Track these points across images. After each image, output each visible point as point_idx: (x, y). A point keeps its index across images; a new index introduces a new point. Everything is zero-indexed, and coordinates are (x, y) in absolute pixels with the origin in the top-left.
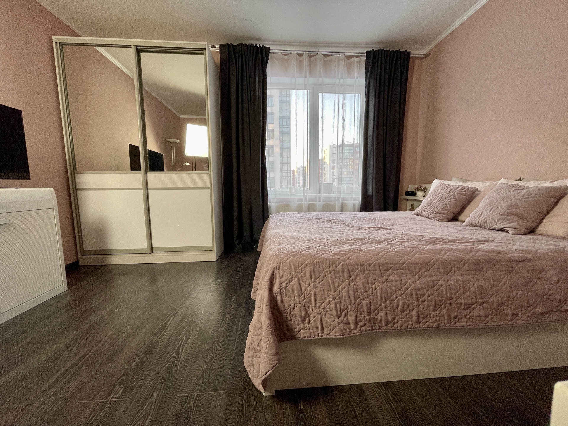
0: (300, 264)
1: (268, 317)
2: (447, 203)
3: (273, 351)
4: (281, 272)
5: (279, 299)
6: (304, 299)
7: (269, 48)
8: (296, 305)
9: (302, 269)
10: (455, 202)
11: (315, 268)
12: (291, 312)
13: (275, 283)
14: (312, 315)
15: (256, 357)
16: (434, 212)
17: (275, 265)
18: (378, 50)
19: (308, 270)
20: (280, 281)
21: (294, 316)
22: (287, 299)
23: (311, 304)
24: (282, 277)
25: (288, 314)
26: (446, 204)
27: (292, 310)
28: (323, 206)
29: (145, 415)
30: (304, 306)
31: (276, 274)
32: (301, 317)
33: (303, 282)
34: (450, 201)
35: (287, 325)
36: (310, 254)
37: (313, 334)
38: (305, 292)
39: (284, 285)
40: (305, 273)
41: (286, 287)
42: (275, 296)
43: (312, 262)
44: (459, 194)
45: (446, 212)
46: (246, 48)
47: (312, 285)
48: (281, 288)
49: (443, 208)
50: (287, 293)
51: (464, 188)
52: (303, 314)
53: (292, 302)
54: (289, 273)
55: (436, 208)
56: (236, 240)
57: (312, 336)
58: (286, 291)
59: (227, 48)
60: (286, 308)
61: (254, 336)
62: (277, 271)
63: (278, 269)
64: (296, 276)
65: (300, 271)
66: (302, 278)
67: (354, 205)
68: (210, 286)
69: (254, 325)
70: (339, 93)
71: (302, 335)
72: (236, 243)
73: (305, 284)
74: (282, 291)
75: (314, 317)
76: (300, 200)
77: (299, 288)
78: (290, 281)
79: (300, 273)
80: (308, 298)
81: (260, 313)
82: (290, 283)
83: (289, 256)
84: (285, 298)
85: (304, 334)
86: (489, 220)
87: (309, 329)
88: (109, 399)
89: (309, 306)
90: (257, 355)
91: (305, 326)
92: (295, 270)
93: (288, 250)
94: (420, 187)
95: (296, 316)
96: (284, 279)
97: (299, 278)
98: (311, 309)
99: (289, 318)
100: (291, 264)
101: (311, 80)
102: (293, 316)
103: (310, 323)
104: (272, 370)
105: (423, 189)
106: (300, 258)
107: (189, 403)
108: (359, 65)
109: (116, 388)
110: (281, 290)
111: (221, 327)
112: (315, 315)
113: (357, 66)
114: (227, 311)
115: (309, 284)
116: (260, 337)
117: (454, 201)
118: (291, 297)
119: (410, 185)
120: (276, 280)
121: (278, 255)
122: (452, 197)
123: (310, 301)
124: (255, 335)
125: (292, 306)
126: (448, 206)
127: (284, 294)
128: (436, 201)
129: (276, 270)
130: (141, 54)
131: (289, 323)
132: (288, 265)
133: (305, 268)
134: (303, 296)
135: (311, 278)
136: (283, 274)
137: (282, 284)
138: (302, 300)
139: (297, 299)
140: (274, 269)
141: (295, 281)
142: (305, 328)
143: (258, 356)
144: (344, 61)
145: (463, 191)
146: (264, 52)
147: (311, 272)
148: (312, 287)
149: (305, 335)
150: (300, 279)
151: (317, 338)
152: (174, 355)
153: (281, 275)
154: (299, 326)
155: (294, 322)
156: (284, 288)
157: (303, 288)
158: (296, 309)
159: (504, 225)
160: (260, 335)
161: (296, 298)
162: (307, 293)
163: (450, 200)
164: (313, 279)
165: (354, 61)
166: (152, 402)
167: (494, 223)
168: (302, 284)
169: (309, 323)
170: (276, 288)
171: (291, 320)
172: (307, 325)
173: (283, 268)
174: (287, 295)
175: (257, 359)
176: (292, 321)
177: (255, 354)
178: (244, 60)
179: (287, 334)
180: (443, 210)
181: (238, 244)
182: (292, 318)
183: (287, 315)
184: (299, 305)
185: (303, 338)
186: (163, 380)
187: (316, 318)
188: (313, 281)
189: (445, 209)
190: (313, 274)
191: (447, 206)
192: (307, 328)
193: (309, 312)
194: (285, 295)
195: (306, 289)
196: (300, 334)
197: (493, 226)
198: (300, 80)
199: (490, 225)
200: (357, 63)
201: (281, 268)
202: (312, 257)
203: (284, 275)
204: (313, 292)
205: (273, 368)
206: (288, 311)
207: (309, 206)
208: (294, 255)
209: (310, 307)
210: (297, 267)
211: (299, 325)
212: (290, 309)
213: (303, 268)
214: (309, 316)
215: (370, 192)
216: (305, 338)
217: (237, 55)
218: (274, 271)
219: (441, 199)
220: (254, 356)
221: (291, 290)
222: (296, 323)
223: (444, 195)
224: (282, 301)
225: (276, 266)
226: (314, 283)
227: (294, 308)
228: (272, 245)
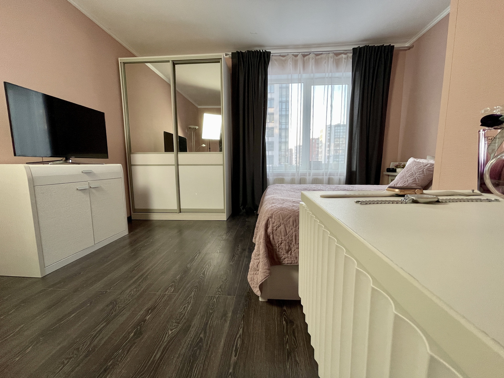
0: (286, 215)
1: (264, 246)
2: (416, 178)
3: (267, 267)
4: (273, 220)
5: (271, 236)
6: (288, 238)
7: (270, 53)
8: (282, 242)
9: (287, 218)
11: (296, 219)
12: (279, 246)
13: (269, 227)
14: (293, 249)
15: (256, 274)
17: (269, 216)
18: (364, 47)
19: (291, 220)
20: (272, 226)
21: (281, 249)
22: (277, 237)
23: (293, 242)
24: (274, 223)
25: (277, 247)
26: (415, 178)
27: (280, 245)
28: (313, 180)
29: (188, 302)
30: (288, 243)
31: (269, 221)
32: (286, 250)
33: (287, 227)
35: (276, 255)
36: (293, 209)
37: (293, 262)
38: (289, 234)
39: (275, 228)
40: (289, 222)
41: (276, 230)
42: (269, 235)
43: (294, 215)
44: (427, 171)
46: (252, 55)
47: (294, 229)
48: (273, 230)
49: (412, 182)
50: (277, 234)
51: (432, 165)
52: (287, 248)
53: (280, 240)
54: (278, 221)
55: (406, 182)
56: (241, 206)
57: (293, 263)
58: (276, 232)
59: (237, 55)
60: (276, 243)
61: (255, 261)
62: (270, 220)
63: (271, 218)
64: (283, 223)
65: (286, 220)
66: (287, 224)
67: (340, 179)
68: (223, 237)
69: (255, 253)
70: (328, 85)
71: (286, 261)
72: (241, 208)
73: (289, 228)
74: (273, 232)
75: (295, 250)
76: (293, 175)
77: (285, 231)
78: (279, 226)
79: (286, 221)
80: (291, 238)
81: (259, 245)
82: (279, 227)
83: (279, 210)
84: (276, 236)
85: (287, 261)
87: (291, 258)
88: (166, 293)
89: (291, 243)
90: (256, 273)
91: (288, 256)
92: (283, 219)
93: (278, 207)
94: (399, 164)
95: (282, 249)
96: (275, 224)
97: (285, 225)
98: (292, 245)
99: (278, 250)
100: (280, 215)
101: (305, 76)
102: (280, 248)
103: (292, 254)
104: (266, 278)
105: (402, 167)
106: (286, 212)
107: (213, 300)
108: (346, 61)
109: (170, 288)
110: (272, 231)
111: (232, 262)
112: (295, 249)
113: (345, 61)
114: (235, 253)
115: (292, 229)
116: (258, 261)
117: (423, 176)
118: (279, 236)
119: (392, 163)
120: (270, 224)
121: (272, 210)
122: (421, 173)
123: (292, 240)
124: (256, 260)
125: (280, 242)
126: (417, 180)
127: (274, 234)
128: (407, 176)
129: (270, 219)
130: (176, 66)
131: (278, 253)
132: (278, 216)
133: (289, 218)
134: (287, 236)
135: (293, 225)
136: (274, 222)
137: (274, 228)
138: (287, 238)
139: (283, 238)
140: (269, 218)
141: (282, 226)
142: (288, 257)
143: (257, 274)
144: (333, 58)
145: (431, 167)
146: (266, 56)
147: (293, 221)
148: (294, 231)
149: (288, 262)
150: (286, 225)
151: (296, 264)
152: (202, 275)
153: (273, 222)
154: (284, 256)
155: (281, 253)
156: (275, 230)
157: (287, 231)
158: (282, 244)
160: (258, 259)
161: (282, 237)
162: (290, 234)
163: (419, 175)
164: (295, 225)
165: (342, 57)
166: (191, 297)
168: (287, 228)
169: (291, 254)
170: (269, 230)
171: (279, 251)
172: (289, 255)
173: (274, 217)
174: (277, 235)
175: (256, 275)
176: (280, 252)
177: (255, 272)
178: (250, 63)
179: (276, 260)
180: (412, 184)
181: (243, 209)
182: (280, 250)
183: (276, 248)
184: (284, 242)
185: (287, 264)
186: (196, 287)
187: (295, 251)
188: (294, 227)
190: (294, 222)
191: (416, 180)
192: (290, 257)
193: (291, 247)
194: (275, 234)
195: (289, 232)
196: (285, 261)
198: (295, 76)
200: (345, 59)
201: (273, 217)
202: (294, 211)
203: (275, 222)
204: (294, 234)
205: (266, 277)
206: (277, 245)
207: (300, 180)
208: (282, 210)
209: (292, 243)
210: (284, 217)
211: (284, 255)
212: (279, 244)
213: (288, 218)
214: (291, 250)
215: (354, 168)
216: (288, 264)
217: (245, 60)
218: (269, 219)
219: (412, 175)
220: (255, 274)
221: (279, 232)
222: (282, 253)
223: (414, 171)
224: (273, 238)
225: (270, 216)
226: (295, 228)
227: (281, 243)
228: (268, 204)
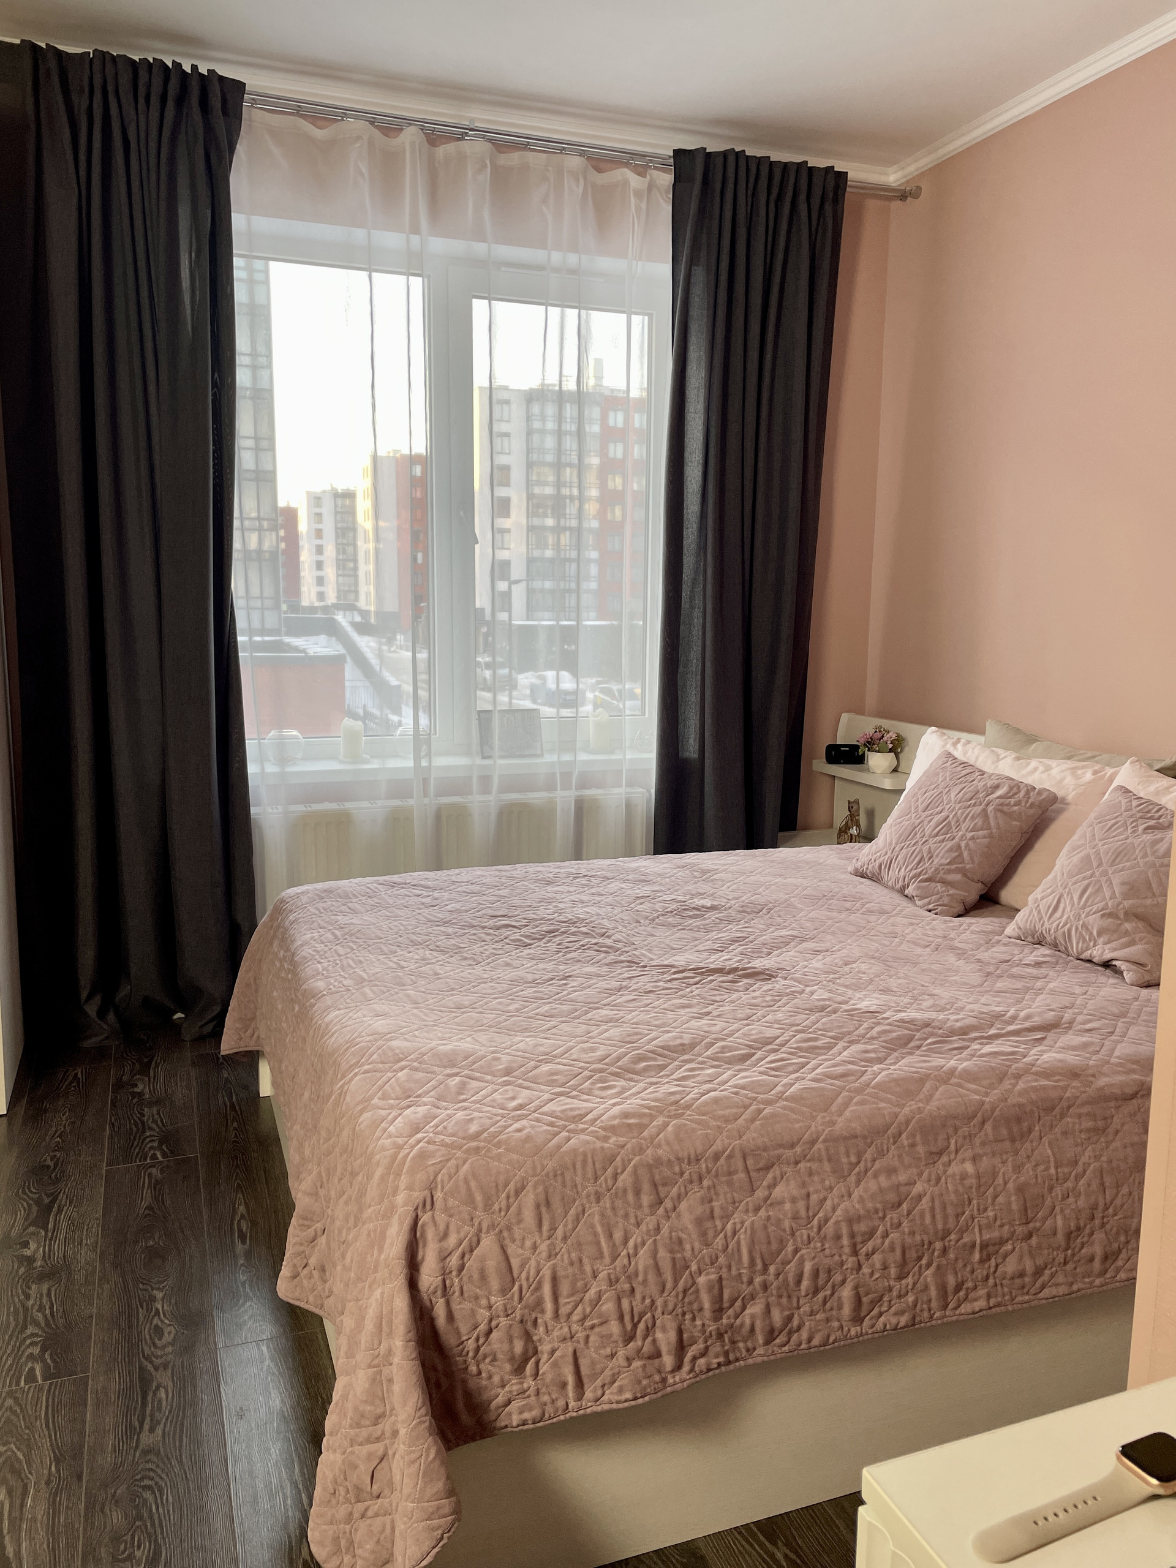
0: (502, 1178)
1: (414, 1378)
2: (963, 844)
3: (439, 1485)
4: (441, 1218)
5: (440, 1312)
6: (521, 1299)
7: (239, 87)
8: (494, 1323)
9: (508, 1197)
10: (986, 841)
11: (551, 1190)
12: (478, 1349)
13: (423, 1258)
14: (545, 1348)
15: (363, 1516)
16: (919, 874)
17: (418, 1195)
18: (725, 154)
19: (529, 1199)
20: (440, 1251)
21: (488, 1360)
22: (467, 1306)
23: (543, 1311)
24: (445, 1235)
25: (471, 1354)
26: (959, 847)
27: (481, 1341)
28: (500, 814)
30: (522, 1321)
31: (423, 1226)
32: (512, 1359)
33: (514, 1241)
34: (973, 838)
35: (468, 1394)
36: (528, 1138)
37: (549, 1409)
38: (524, 1275)
39: (454, 1261)
40: (519, 1212)
41: (462, 1268)
42: (428, 1304)
43: (539, 1171)
44: (999, 815)
45: (958, 877)
46: (125, 79)
47: (543, 1247)
48: (445, 1273)
49: (948, 864)
50: (465, 1288)
51: (1015, 790)
52: (519, 1347)
53: (483, 1314)
54: (467, 1217)
55: (926, 860)
57: (547, 1416)
58: (461, 1280)
59: (27, 63)
60: (464, 1338)
61: (357, 1448)
62: (425, 1218)
63: (428, 1206)
64: (492, 1226)
65: (504, 1207)
66: (509, 1228)
69: (356, 1409)
70: (563, 307)
71: (515, 1416)
73: (522, 1246)
74: (448, 1282)
75: (553, 1352)
76: (399, 788)
77: (504, 1265)
78: (474, 1245)
79: (503, 1213)
80: (532, 1295)
81: (378, 1366)
82: (472, 1251)
83: (459, 1154)
84: (460, 1303)
85: (521, 1413)
86: (1077, 928)
87: (538, 1393)
89: (536, 1319)
90: (366, 1510)
91: (525, 1385)
92: (487, 1206)
93: (450, 1131)
94: (879, 735)
95: (494, 1359)
96: (452, 1240)
97: (501, 1232)
98: (542, 1329)
99: (473, 1369)
100: (473, 1184)
101: (438, 245)
102: (485, 1357)
103: (540, 1372)
104: (441, 1544)
105: (891, 746)
106: (498, 1158)
108: (644, 206)
110: (444, 1281)
112: (556, 1345)
113: (638, 209)
115: (535, 1247)
116: (378, 1448)
117: (984, 837)
118: (477, 1298)
119: (845, 717)
120: (424, 1246)
121: (423, 1156)
122: (979, 822)
123: (539, 1305)
124: (361, 1444)
125: (483, 1327)
126: (966, 854)
127: (454, 1292)
128: (927, 832)
129: (425, 1212)
131: (472, 1384)
132: (463, 1190)
133: (517, 1193)
134: (516, 1287)
135: (540, 1225)
136: (448, 1227)
137: (448, 1260)
138: (515, 1303)
139: (498, 1301)
140: (416, 1209)
141: (488, 1242)
142: (524, 1392)
143: (370, 1513)
144: (581, 179)
145: (1012, 801)
146: (216, 101)
147: (538, 1206)
148: (544, 1255)
149: (527, 1415)
150: (505, 1234)
151: (562, 1418)
153: (442, 1227)
154: (507, 1388)
155: (490, 1377)
156: (454, 1273)
157: (515, 1263)
158: (494, 1335)
159: (1115, 949)
160: (378, 1440)
161: (493, 1299)
162: (528, 1279)
163: (972, 834)
164: (545, 1228)
165: (626, 183)
167: (1090, 940)
168: (511, 1249)
169: (536, 1375)
170: (428, 1278)
171: (480, 1373)
172: (529, 1382)
173: (445, 1200)
174: (466, 1295)
175: (369, 1521)
176: (484, 1375)
177: (360, 1507)
179: (465, 1418)
180: (949, 871)
182: (482, 1366)
183: (465, 1361)
184: (503, 1322)
185: (518, 1426)
187: (558, 1354)
188: (544, 1237)
189: (953, 867)
190: (544, 1209)
191: (961, 855)
192: (532, 1391)
193: (535, 1338)
194: (457, 1294)
195: (522, 1266)
196: (510, 1414)
197: (1087, 949)
198: (391, 241)
199: (1080, 945)
200: (638, 194)
201: (438, 1204)
202: (538, 1150)
203: (452, 1228)
204: (546, 1272)
205: (442, 1539)
206: (471, 1345)
207: (438, 817)
208: (477, 1150)
209: (539, 1321)
210: (493, 1192)
211: (503, 1386)
212: (477, 1339)
213: (512, 1193)
214: (536, 1352)
216: (524, 1425)
217: (82, 104)
218: (417, 1216)
219: (946, 828)
220: (356, 1515)
221: (476, 1276)
222: (496, 1379)
223: (952, 811)
224: (450, 1317)
225: (420, 1200)
226: (548, 1242)
227: (489, 1332)
